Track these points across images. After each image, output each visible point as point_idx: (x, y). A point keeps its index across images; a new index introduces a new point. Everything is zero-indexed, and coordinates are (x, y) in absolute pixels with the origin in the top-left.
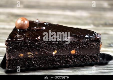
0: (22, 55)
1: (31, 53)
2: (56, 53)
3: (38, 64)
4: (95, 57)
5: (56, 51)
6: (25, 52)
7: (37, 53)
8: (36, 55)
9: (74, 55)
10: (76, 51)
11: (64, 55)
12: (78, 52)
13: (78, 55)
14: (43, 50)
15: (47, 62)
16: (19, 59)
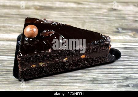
0: (34, 66)
1: (43, 63)
2: (66, 60)
3: (49, 70)
4: (103, 57)
5: (67, 58)
6: (37, 63)
7: (48, 62)
8: (47, 64)
9: (83, 59)
10: (86, 55)
11: (74, 60)
12: (87, 56)
13: (87, 58)
14: (54, 60)
15: (58, 67)
16: (32, 69)
